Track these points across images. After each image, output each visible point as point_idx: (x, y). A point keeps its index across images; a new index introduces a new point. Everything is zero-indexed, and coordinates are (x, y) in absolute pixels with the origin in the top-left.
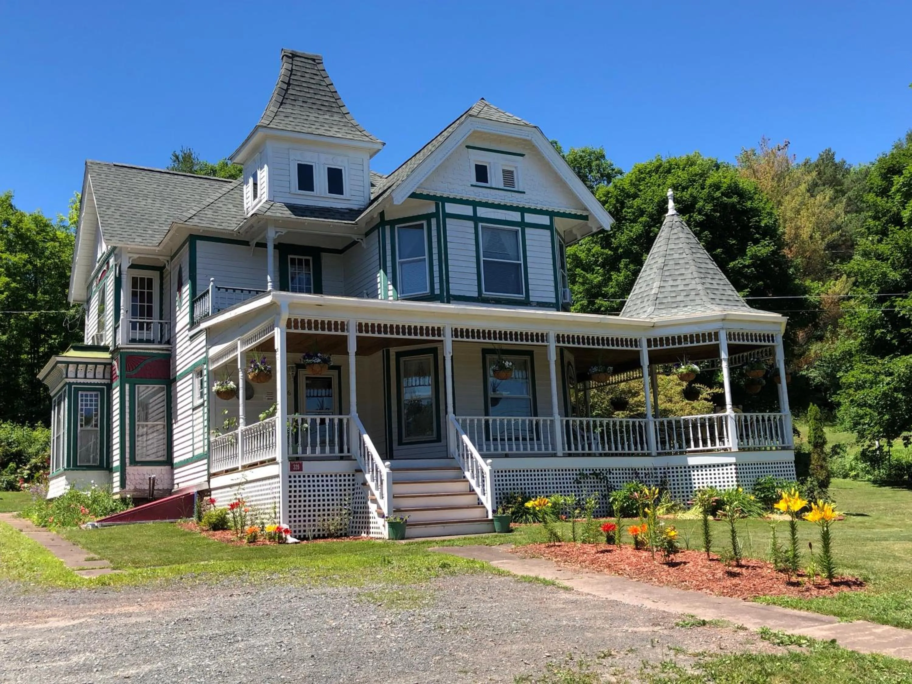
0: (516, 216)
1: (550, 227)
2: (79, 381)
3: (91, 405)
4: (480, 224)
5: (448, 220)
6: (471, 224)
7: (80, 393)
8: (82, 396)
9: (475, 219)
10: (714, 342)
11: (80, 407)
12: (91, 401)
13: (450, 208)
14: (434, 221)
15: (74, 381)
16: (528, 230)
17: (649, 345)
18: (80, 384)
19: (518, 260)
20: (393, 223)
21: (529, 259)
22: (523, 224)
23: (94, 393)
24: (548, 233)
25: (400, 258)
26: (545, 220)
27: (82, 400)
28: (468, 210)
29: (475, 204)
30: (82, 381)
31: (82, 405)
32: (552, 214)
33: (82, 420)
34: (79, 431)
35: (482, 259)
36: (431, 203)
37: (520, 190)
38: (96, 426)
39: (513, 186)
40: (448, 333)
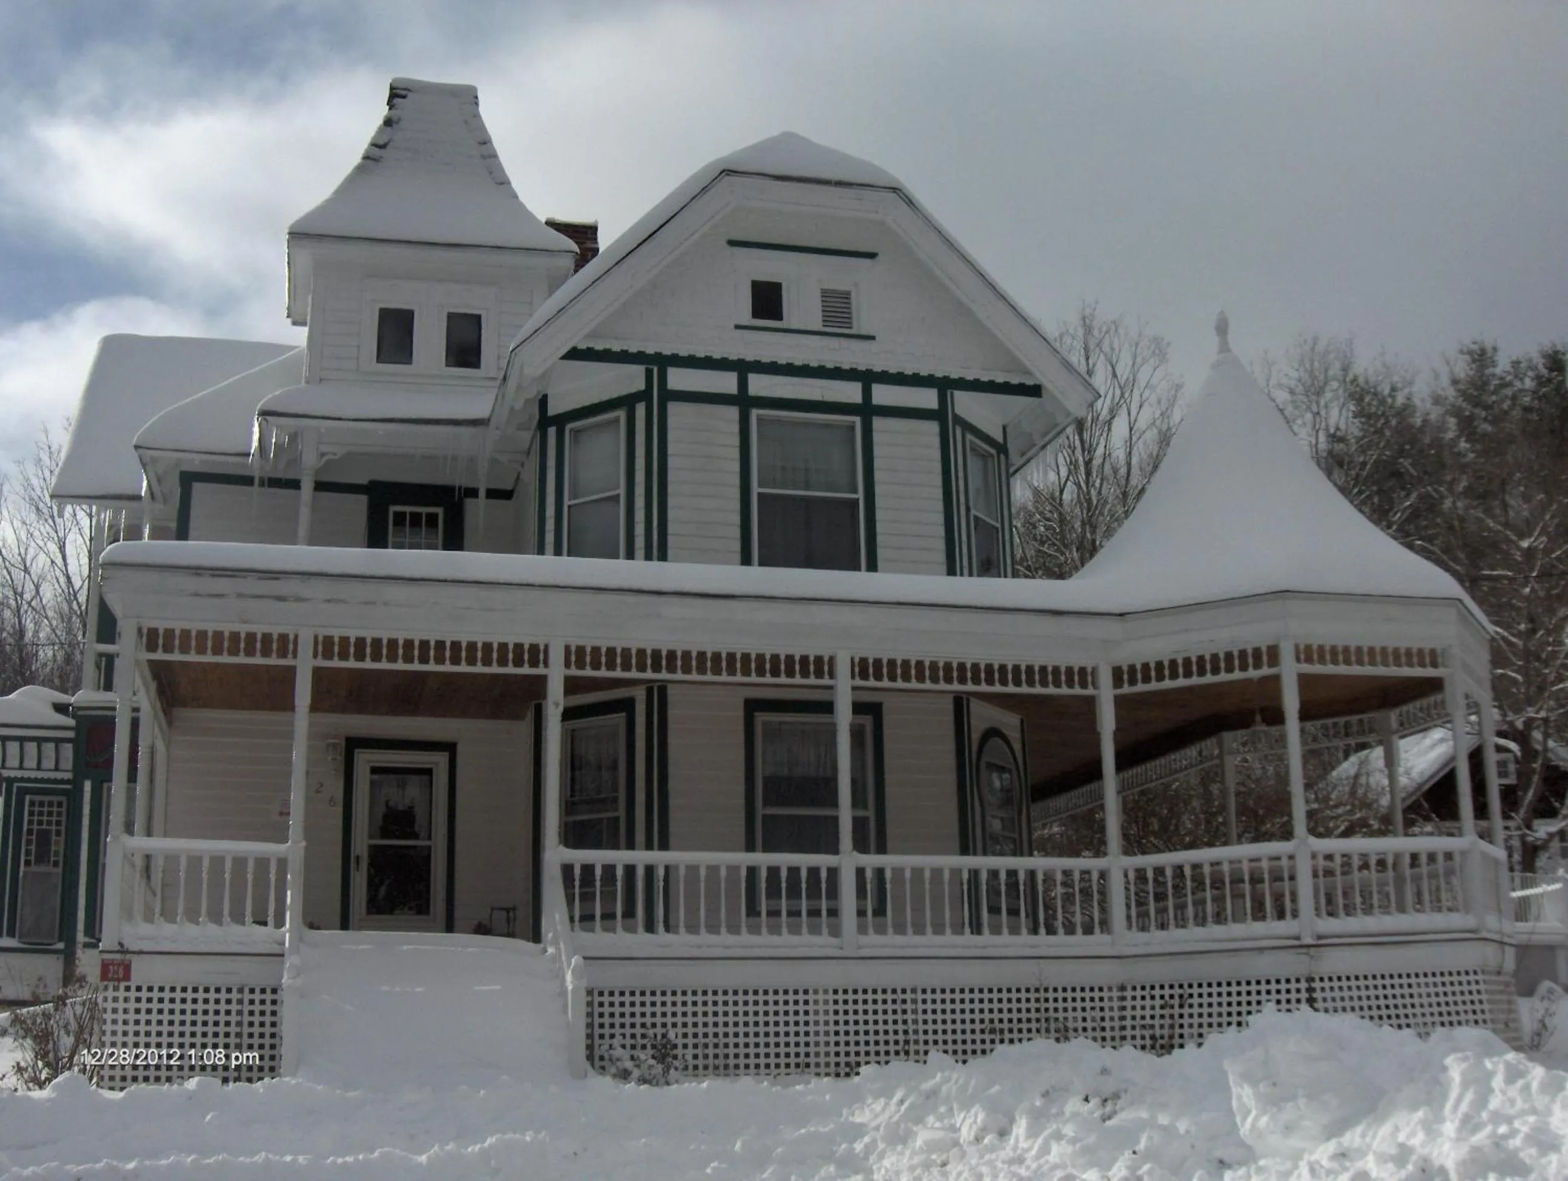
0: (850, 392)
1: (938, 415)
2: (26, 774)
3: (49, 823)
4: (755, 413)
5: (673, 408)
6: (732, 412)
7: (28, 798)
8: (32, 804)
9: (743, 401)
10: (1265, 671)
11: (25, 828)
12: (50, 814)
13: (679, 379)
14: (640, 410)
15: (19, 774)
16: (878, 423)
17: (1118, 681)
18: (29, 780)
19: (849, 492)
20: (562, 420)
21: (880, 489)
22: (867, 410)
23: (55, 799)
24: (932, 428)
25: (571, 498)
26: (925, 398)
27: (31, 814)
28: (728, 383)
29: (743, 368)
30: (33, 775)
31: (30, 822)
32: (945, 385)
33: (28, 853)
34: (21, 874)
35: (755, 490)
36: (639, 370)
37: (864, 332)
38: (56, 864)
39: (849, 325)
40: (557, 659)
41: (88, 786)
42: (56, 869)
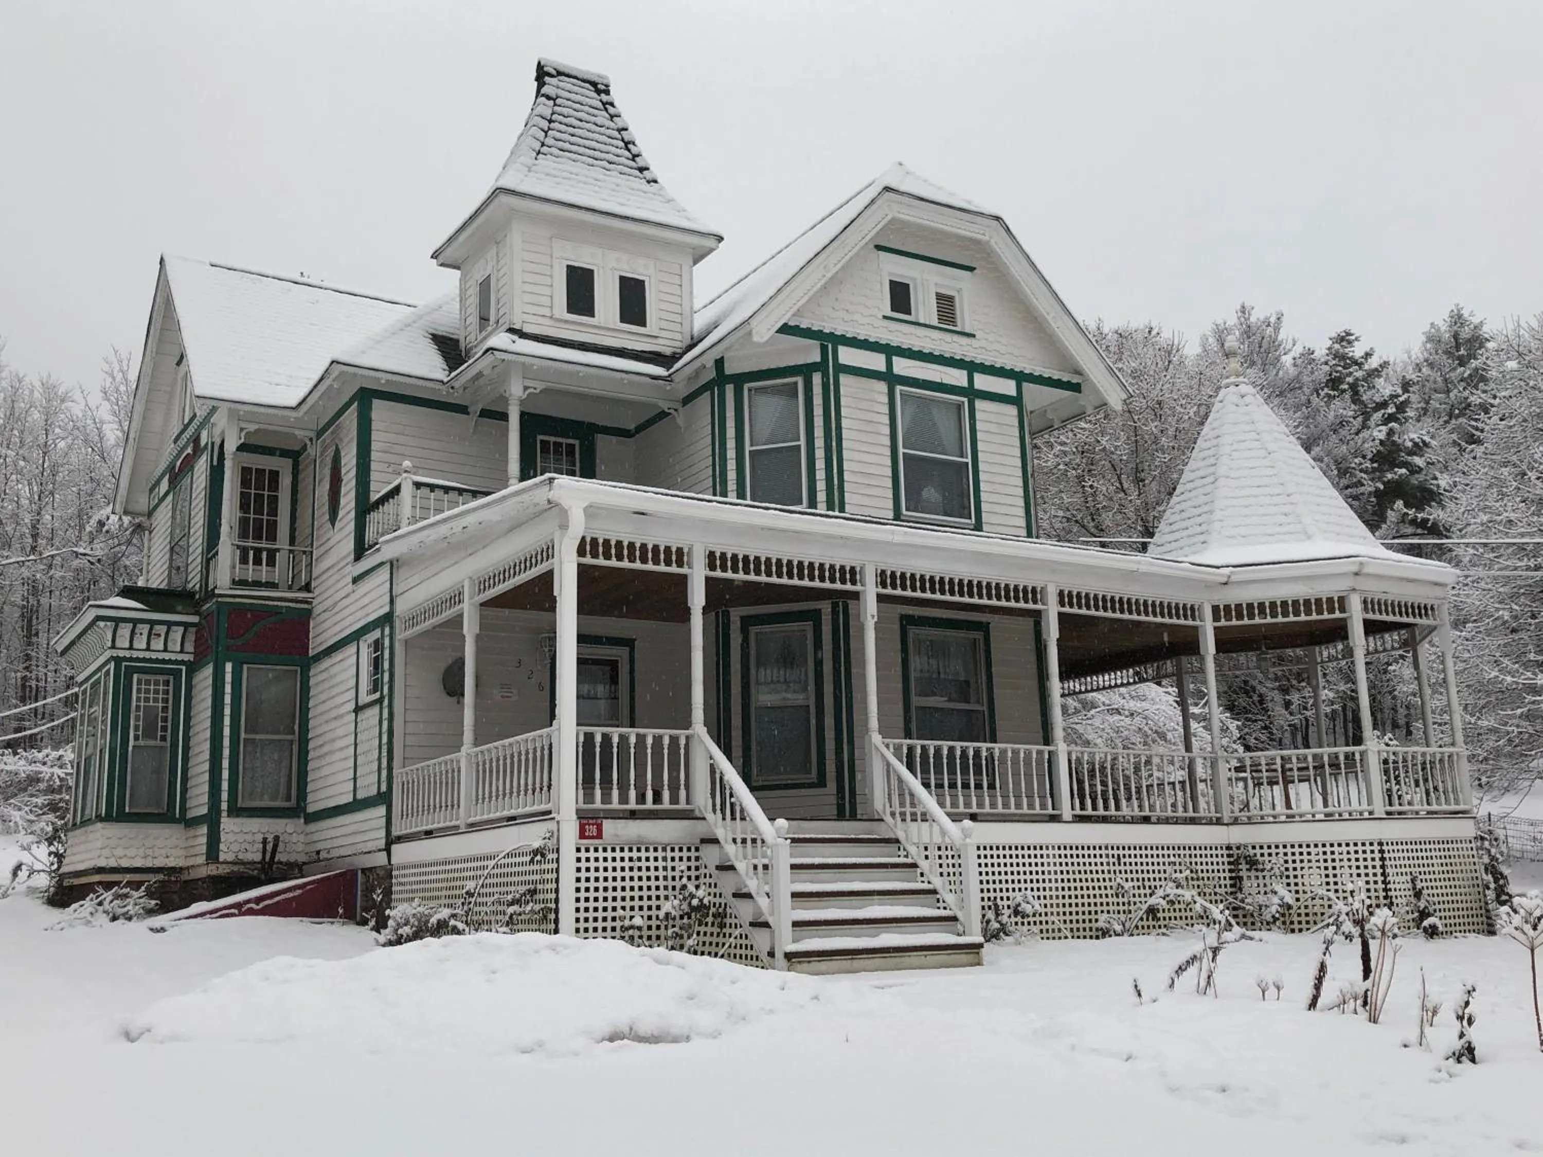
0: (958, 378)
1: (1016, 401)
2: (135, 654)
3: (156, 700)
4: (899, 388)
5: (844, 379)
6: (882, 387)
7: (135, 676)
8: (139, 682)
9: (890, 378)
10: (1338, 615)
11: (134, 704)
12: (157, 692)
13: (847, 356)
14: (817, 378)
15: (127, 654)
16: (979, 404)
17: (1216, 618)
18: (138, 660)
19: (962, 457)
20: (740, 379)
21: (981, 456)
22: (972, 393)
23: (161, 678)
24: (1013, 410)
25: (752, 445)
26: (1008, 387)
27: (139, 691)
28: (877, 362)
29: (890, 351)
30: (141, 655)
31: (138, 699)
32: (1019, 377)
33: (137, 728)
34: (130, 749)
35: (901, 450)
36: (816, 344)
37: (967, 330)
38: (163, 738)
39: (954, 323)
40: (870, 579)
41: (229, 667)
42: (163, 744)
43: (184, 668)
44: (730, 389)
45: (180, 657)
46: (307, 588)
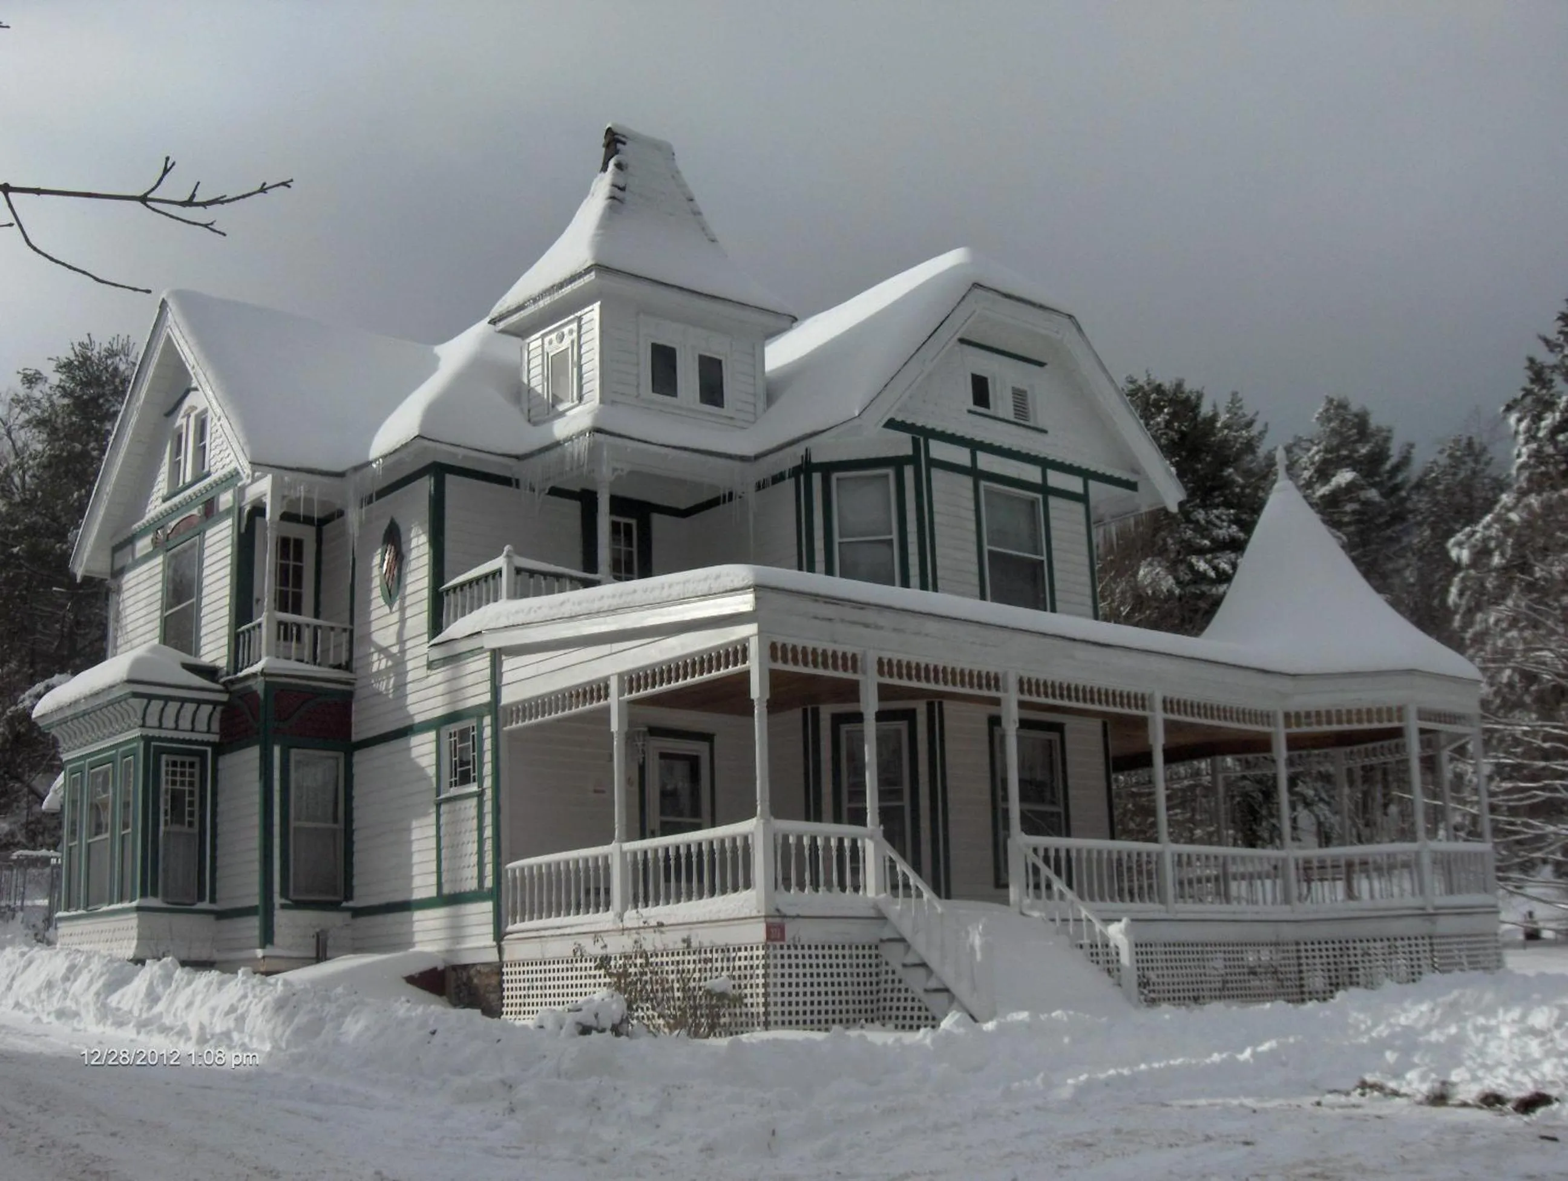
0: (1032, 473)
1: (1083, 498)
2: (164, 734)
3: (183, 783)
4: (983, 484)
5: (935, 473)
6: (968, 481)
7: (163, 757)
8: (167, 763)
9: (974, 472)
10: (1396, 723)
11: (163, 786)
12: (183, 774)
13: (939, 450)
14: (909, 472)
15: (157, 733)
16: (1051, 501)
17: (1288, 725)
18: (166, 740)
19: (1037, 554)
20: (827, 469)
21: (1055, 554)
22: (1045, 490)
24: (1080, 507)
25: (841, 536)
26: (1075, 484)
27: (167, 772)
28: (965, 457)
29: (975, 446)
30: (170, 734)
31: (166, 782)
32: (1087, 475)
33: (166, 812)
34: (161, 834)
35: (987, 547)
36: (906, 437)
37: (1040, 426)
38: (191, 824)
39: (1026, 418)
40: (1013, 686)
41: (277, 750)
42: (191, 831)
43: (209, 749)
44: (817, 478)
45: (207, 737)
46: (348, 667)
